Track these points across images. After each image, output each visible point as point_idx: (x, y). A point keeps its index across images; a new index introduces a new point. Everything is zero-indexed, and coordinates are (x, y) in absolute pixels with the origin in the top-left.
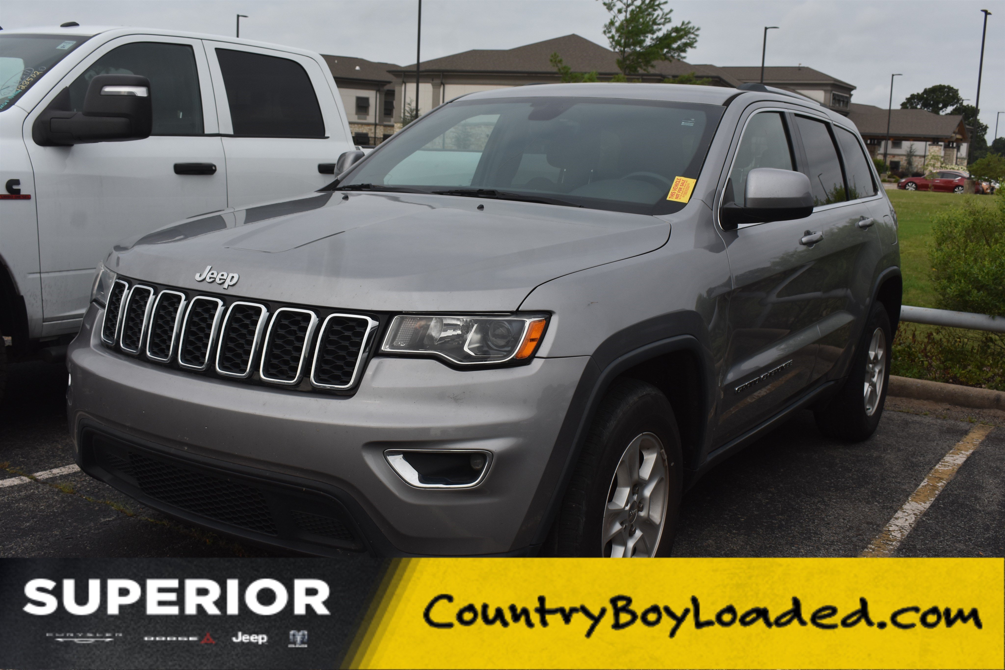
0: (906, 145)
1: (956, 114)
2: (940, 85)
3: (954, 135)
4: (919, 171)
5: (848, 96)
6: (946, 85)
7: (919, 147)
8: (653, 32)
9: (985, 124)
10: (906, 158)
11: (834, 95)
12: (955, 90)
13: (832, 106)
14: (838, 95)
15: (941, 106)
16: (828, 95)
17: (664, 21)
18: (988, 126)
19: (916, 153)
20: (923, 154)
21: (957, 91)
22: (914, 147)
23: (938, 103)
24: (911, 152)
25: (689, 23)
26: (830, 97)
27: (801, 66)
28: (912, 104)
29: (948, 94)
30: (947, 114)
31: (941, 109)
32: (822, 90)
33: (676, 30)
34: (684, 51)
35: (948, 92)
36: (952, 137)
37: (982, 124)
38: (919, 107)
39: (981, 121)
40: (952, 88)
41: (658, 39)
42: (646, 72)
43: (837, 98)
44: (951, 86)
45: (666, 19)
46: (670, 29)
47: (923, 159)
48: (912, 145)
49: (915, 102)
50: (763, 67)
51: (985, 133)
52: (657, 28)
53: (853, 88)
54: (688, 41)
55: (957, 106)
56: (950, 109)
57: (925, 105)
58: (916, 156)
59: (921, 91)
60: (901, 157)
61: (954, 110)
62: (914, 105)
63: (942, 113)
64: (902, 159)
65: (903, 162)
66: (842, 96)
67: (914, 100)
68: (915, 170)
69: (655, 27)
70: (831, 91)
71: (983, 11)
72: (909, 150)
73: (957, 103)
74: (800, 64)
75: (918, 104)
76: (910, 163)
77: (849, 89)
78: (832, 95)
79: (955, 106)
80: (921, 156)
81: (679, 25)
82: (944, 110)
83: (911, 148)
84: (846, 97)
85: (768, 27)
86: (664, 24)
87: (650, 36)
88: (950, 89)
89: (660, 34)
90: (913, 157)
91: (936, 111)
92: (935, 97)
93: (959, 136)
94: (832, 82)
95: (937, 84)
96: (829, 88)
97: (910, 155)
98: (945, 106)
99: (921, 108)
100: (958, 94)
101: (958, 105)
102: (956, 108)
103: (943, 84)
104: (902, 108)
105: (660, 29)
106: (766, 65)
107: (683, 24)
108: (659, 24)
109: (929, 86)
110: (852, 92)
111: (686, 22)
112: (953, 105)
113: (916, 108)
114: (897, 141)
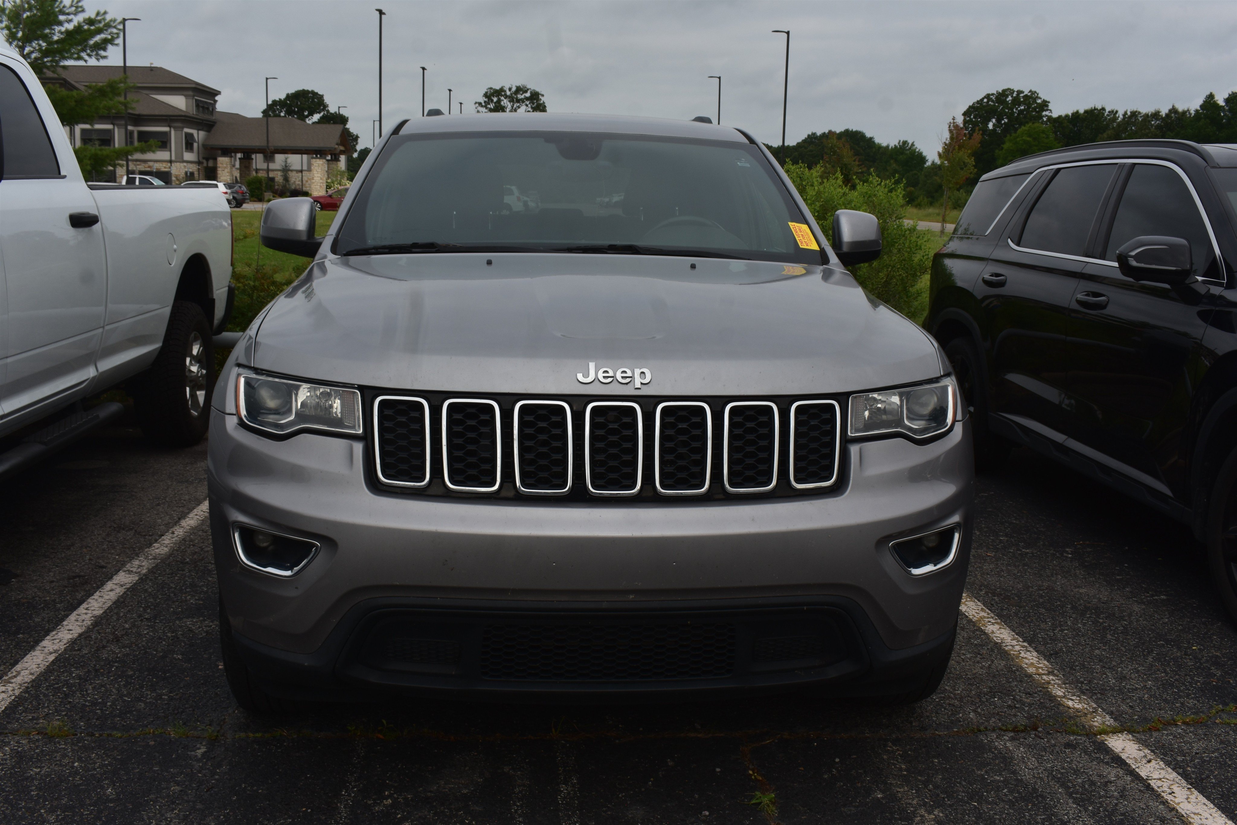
0: (279, 158)
1: (324, 123)
2: (304, 90)
3: (337, 146)
4: (298, 187)
5: (212, 102)
6: (310, 90)
7: (295, 160)
8: (60, 23)
9: (355, 133)
10: (282, 174)
11: (196, 100)
12: (320, 95)
13: (196, 115)
14: (201, 101)
15: (306, 113)
16: (190, 101)
17: (75, 10)
18: (359, 136)
19: (292, 168)
20: (299, 168)
21: (322, 96)
22: (289, 161)
23: (303, 110)
24: (286, 166)
25: (105, 13)
26: (193, 104)
27: (152, 66)
28: (274, 111)
29: (313, 100)
30: (314, 123)
31: (307, 116)
32: (183, 95)
33: (90, 22)
34: (105, 49)
35: (313, 98)
36: (335, 149)
37: (352, 133)
38: (282, 114)
39: (351, 130)
40: (317, 93)
41: (68, 32)
42: (56, 76)
43: (201, 105)
44: (316, 91)
45: (77, 7)
46: (81, 20)
47: (300, 174)
48: (286, 159)
49: (278, 109)
50: (125, 66)
51: (357, 143)
52: (67, 18)
53: (218, 93)
54: (109, 37)
55: (324, 114)
56: (316, 117)
57: (289, 112)
58: (292, 171)
59: (283, 97)
60: (276, 172)
61: (321, 118)
62: (277, 112)
63: (309, 121)
64: (277, 174)
65: (279, 178)
66: (206, 102)
67: (276, 107)
68: (293, 187)
69: (62, 18)
70: (194, 96)
71: (377, 10)
72: (283, 164)
73: (323, 110)
74: (151, 64)
75: (282, 111)
76: (286, 179)
77: (213, 94)
78: (194, 101)
79: (322, 114)
80: (297, 171)
81: (93, 16)
82: (310, 117)
83: (286, 162)
84: (210, 103)
85: (126, 18)
86: (75, 14)
87: (57, 28)
88: (314, 94)
89: (70, 27)
90: (290, 172)
91: (303, 118)
92: (299, 103)
93: (342, 148)
94: (193, 86)
95: (301, 88)
96: (191, 93)
97: (286, 170)
98: (311, 114)
99: (285, 116)
100: (323, 100)
101: (326, 113)
102: (323, 116)
103: (306, 89)
104: (264, 116)
105: (71, 21)
106: (128, 65)
107: (98, 14)
108: (68, 14)
109: (292, 91)
110: (217, 98)
111: (102, 11)
112: (319, 113)
113: (280, 116)
114: (269, 154)
